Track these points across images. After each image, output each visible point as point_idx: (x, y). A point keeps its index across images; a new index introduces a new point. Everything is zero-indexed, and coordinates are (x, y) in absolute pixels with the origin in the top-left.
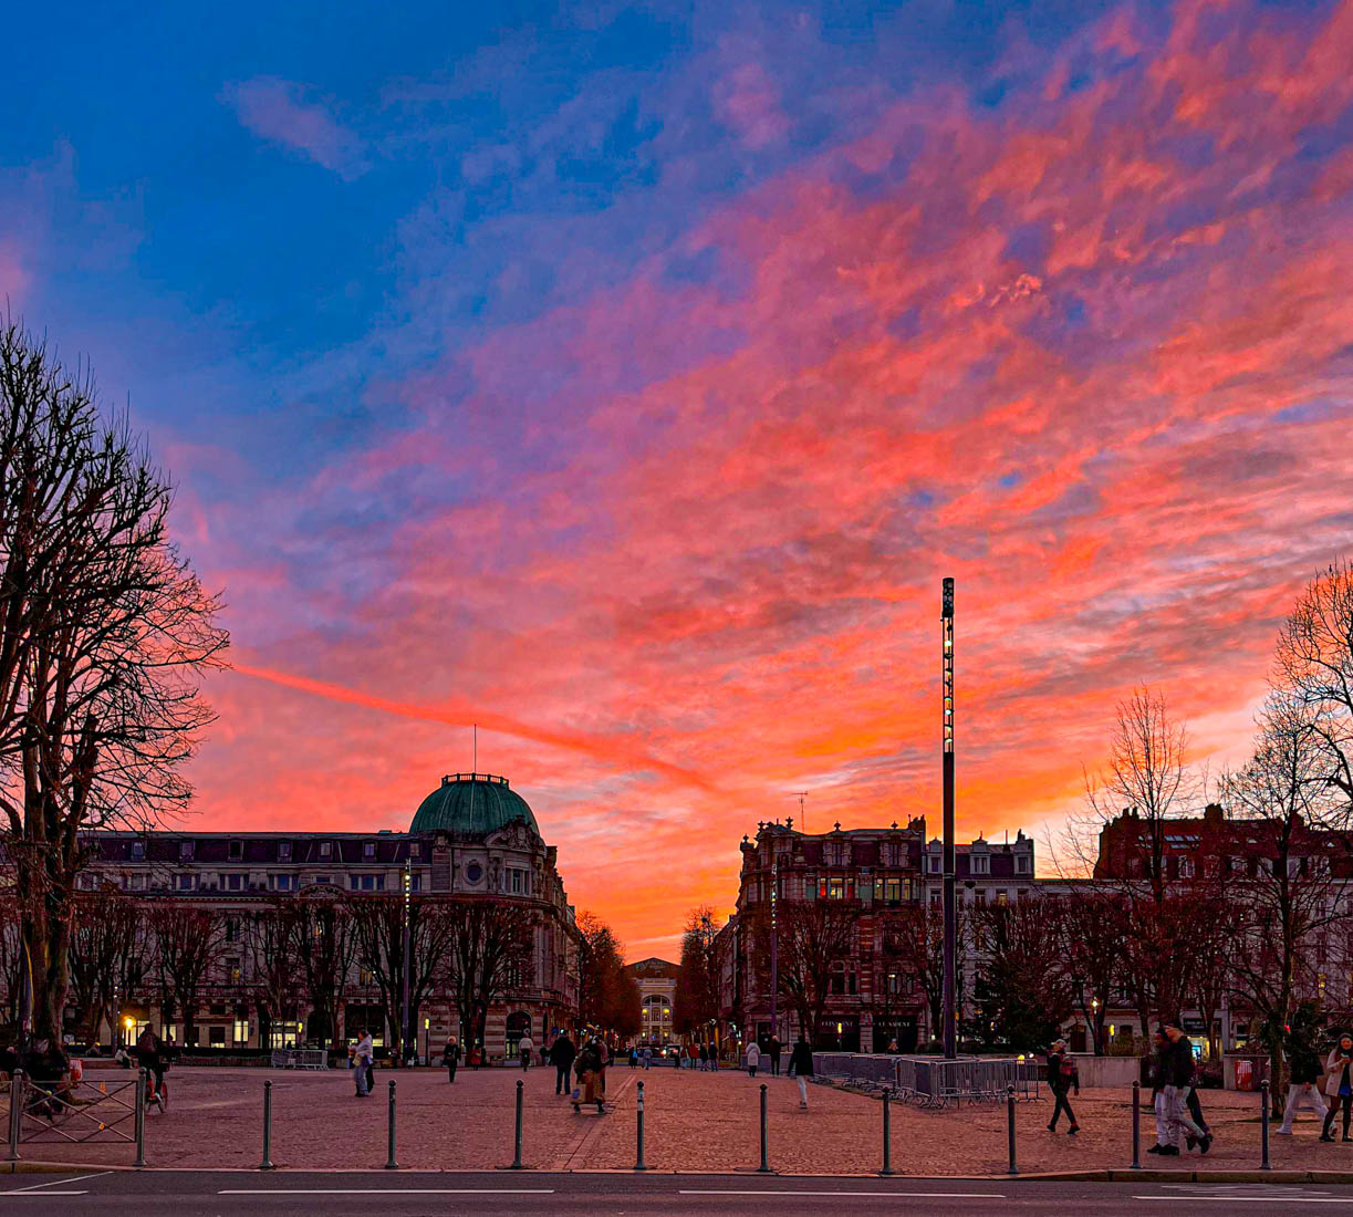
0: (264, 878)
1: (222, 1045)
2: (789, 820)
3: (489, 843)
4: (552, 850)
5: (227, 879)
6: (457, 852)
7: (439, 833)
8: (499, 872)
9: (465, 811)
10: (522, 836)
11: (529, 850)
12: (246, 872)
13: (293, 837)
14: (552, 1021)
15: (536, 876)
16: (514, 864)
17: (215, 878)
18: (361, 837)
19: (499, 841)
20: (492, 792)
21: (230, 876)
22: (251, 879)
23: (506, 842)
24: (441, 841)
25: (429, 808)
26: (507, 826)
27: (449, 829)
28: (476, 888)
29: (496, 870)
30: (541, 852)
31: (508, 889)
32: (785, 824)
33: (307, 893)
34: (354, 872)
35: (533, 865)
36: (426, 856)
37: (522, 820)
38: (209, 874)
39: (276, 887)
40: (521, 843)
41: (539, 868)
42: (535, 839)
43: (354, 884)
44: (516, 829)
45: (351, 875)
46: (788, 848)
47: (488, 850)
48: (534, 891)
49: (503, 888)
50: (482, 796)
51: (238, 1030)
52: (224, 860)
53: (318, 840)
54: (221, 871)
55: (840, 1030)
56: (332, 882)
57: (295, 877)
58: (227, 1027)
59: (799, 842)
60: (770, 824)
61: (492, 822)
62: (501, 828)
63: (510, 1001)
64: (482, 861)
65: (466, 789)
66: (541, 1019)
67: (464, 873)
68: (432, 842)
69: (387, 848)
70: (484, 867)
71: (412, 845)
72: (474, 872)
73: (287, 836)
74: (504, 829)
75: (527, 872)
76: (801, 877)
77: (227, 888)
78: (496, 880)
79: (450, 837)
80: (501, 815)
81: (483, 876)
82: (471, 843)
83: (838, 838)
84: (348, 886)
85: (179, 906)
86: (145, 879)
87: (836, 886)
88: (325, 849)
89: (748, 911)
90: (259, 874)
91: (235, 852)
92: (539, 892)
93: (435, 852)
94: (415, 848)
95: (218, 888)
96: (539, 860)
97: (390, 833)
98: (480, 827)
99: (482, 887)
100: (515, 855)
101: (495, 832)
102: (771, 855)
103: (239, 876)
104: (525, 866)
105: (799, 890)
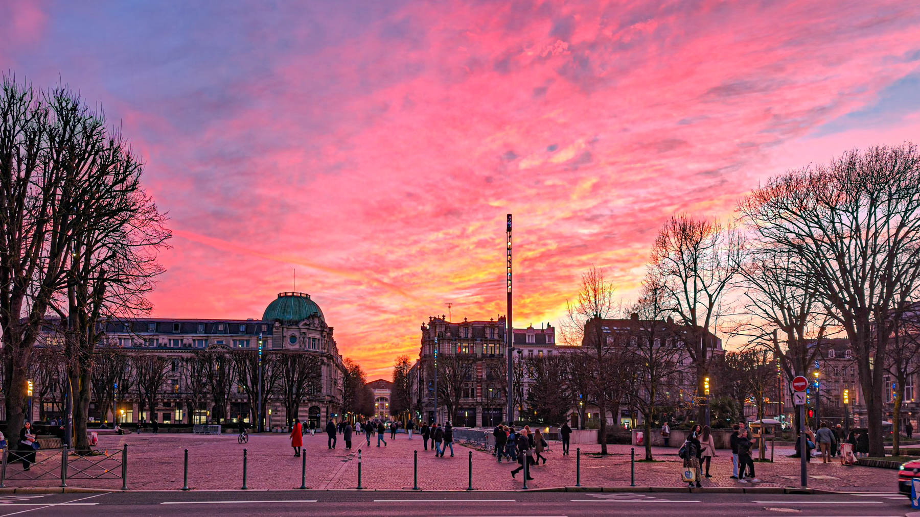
0: (191, 341)
1: (169, 422)
2: (444, 316)
3: (301, 325)
4: (331, 329)
5: (172, 341)
6: (285, 329)
7: (277, 320)
8: (305, 339)
9: (289, 310)
10: (316, 322)
11: (319, 329)
12: (181, 338)
13: (205, 321)
14: (330, 410)
15: (323, 341)
16: (312, 336)
17: (166, 341)
18: (239, 322)
19: (306, 324)
20: (303, 300)
21: (174, 340)
22: (184, 342)
23: (309, 325)
24: (277, 324)
25: (272, 307)
26: (309, 317)
27: (281, 319)
28: (294, 347)
29: (304, 338)
30: (325, 330)
31: (309, 347)
32: (442, 318)
33: (212, 348)
34: (235, 338)
35: (322, 336)
36: (270, 331)
37: (316, 315)
38: (163, 339)
39: (196, 346)
40: (316, 325)
41: (325, 337)
42: (323, 324)
43: (235, 344)
44: (313, 318)
45: (233, 340)
46: (443, 329)
47: (300, 328)
48: (322, 348)
49: (307, 347)
50: (297, 303)
51: (177, 414)
52: (171, 332)
53: (217, 323)
54: (169, 338)
55: (466, 415)
56: (224, 343)
57: (206, 340)
58: (172, 413)
59: (448, 326)
60: (435, 318)
61: (302, 316)
62: (306, 318)
63: (310, 400)
64: (297, 334)
65: (289, 299)
66: (325, 410)
67: (289, 341)
68: (273, 325)
69: (250, 327)
70: (298, 337)
71: (263, 326)
72: (293, 339)
73: (202, 321)
74: (308, 318)
75: (319, 339)
76: (449, 343)
77: (172, 346)
78: (304, 343)
79: (282, 322)
80: (305, 313)
81: (297, 341)
82: (291, 325)
83: (466, 324)
84: (232, 346)
85: (148, 354)
86: (130, 341)
87: (465, 347)
88: (221, 328)
89: (424, 359)
90: (188, 339)
91: (176, 328)
92: (325, 349)
93: (274, 330)
94: (264, 328)
95: (168, 345)
96: (325, 333)
97: (253, 320)
98: (296, 318)
99: (297, 346)
100: (313, 331)
101: (303, 320)
102: (435, 332)
103: (178, 340)
104: (318, 336)
105: (448, 349)
